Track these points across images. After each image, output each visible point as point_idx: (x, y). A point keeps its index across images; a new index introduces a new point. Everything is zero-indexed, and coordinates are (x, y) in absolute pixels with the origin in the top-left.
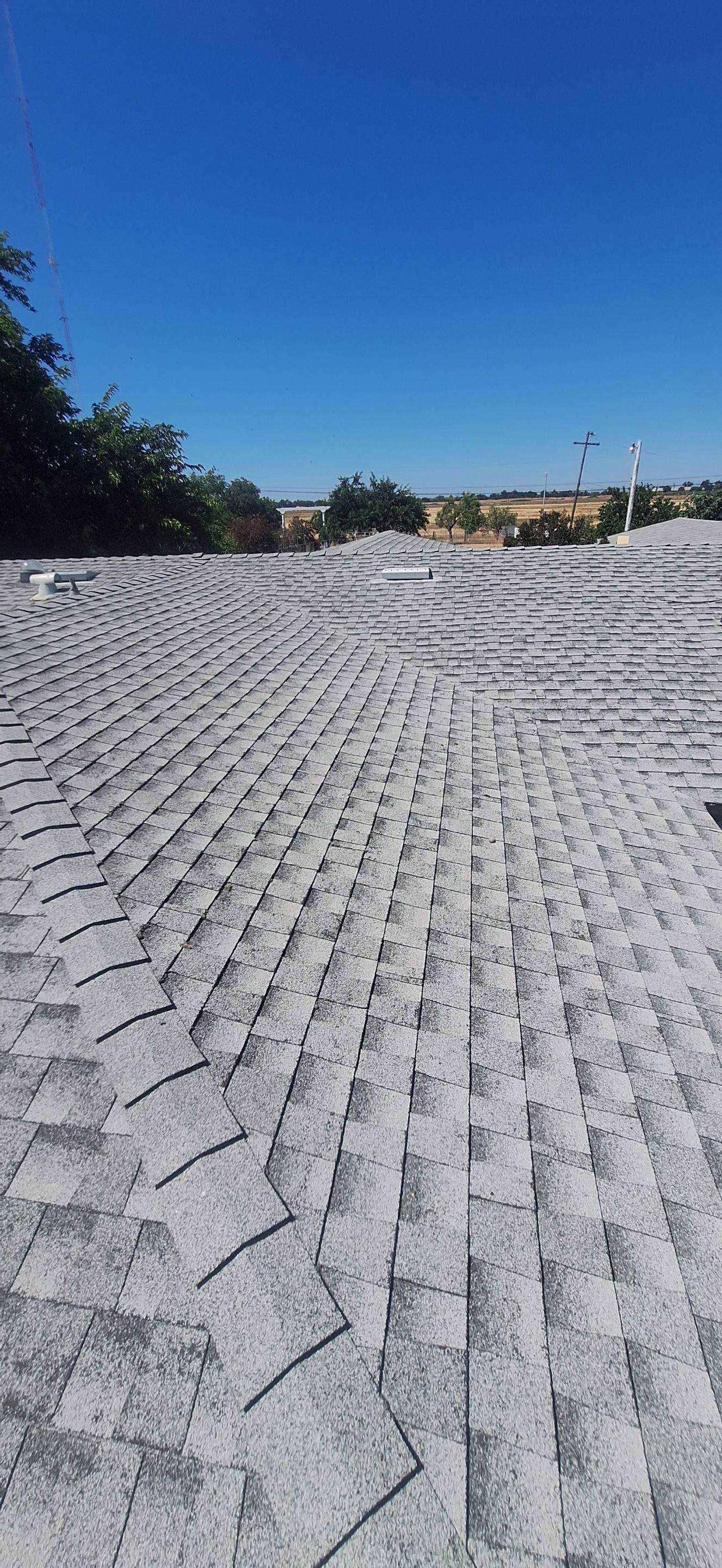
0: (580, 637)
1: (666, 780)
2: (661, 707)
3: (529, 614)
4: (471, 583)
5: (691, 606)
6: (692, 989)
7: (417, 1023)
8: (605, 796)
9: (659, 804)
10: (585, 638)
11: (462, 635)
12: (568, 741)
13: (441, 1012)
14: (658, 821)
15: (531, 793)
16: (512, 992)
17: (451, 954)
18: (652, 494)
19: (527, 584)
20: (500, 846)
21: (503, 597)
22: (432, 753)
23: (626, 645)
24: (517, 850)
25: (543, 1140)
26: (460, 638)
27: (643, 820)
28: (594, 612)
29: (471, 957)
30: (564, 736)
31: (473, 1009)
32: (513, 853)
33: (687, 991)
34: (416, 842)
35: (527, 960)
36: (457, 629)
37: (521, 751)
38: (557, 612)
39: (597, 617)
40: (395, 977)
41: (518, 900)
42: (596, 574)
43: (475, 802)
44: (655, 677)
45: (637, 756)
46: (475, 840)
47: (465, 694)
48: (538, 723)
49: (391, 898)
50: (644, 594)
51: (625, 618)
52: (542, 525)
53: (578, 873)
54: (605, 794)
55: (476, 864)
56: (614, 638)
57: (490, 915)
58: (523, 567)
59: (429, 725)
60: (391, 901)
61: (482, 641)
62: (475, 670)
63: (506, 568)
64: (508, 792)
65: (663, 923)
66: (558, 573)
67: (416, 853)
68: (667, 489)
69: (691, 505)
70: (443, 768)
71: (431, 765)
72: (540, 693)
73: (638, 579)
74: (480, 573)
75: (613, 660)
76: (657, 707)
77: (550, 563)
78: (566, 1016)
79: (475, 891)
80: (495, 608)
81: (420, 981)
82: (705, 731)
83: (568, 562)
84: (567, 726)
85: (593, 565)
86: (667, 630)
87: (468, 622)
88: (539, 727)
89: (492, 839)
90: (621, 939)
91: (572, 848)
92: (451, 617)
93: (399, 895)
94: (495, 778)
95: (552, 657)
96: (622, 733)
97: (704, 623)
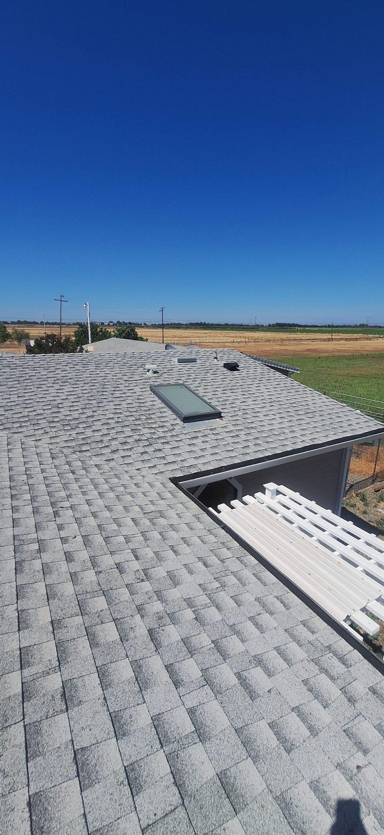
0: (87, 402)
1: (149, 471)
2: (137, 434)
3: (57, 391)
4: (17, 375)
5: (135, 382)
6: (200, 585)
7: (65, 707)
8: (125, 488)
9: (151, 485)
10: (91, 402)
11: (18, 407)
12: (97, 460)
13: (79, 685)
14: (153, 495)
15: (87, 497)
16: (118, 640)
17: (71, 633)
18: (97, 326)
19: (51, 375)
20: (79, 539)
21: (39, 383)
22: (18, 488)
23: (111, 404)
24: (90, 537)
25: (169, 741)
26: (18, 409)
27: (147, 496)
28: (92, 388)
29: (86, 628)
30: (94, 458)
31: (99, 669)
32: (88, 540)
33: (199, 588)
34: (24, 556)
35: (119, 612)
36: (14, 404)
37: (73, 472)
38: (72, 389)
39: (93, 391)
40: (38, 675)
41: (101, 572)
42: (88, 368)
43: (56, 514)
44: (129, 418)
45: (133, 461)
46: (64, 540)
47: (29, 443)
48: (78, 453)
49: (17, 609)
50: (113, 377)
51: (107, 390)
52: (47, 340)
53: (128, 540)
54: (124, 486)
55: (69, 557)
56: (105, 400)
57: (88, 591)
58: (47, 366)
59: (10, 469)
60: (18, 612)
61: (32, 409)
62: (31, 427)
63: (37, 366)
64: (74, 500)
65: (175, 552)
66: (67, 368)
67: (26, 565)
68: (103, 324)
69: (116, 332)
70: (28, 497)
71: (19, 496)
72: (74, 436)
73: (108, 370)
74: (21, 370)
75: (107, 412)
76: (135, 434)
77: (62, 363)
78: (152, 640)
79: (74, 577)
80: (36, 389)
81: (57, 668)
82: (159, 442)
83: (71, 362)
84: (94, 452)
85: (84, 363)
86: (128, 394)
87: (20, 399)
88: (79, 455)
89: (73, 536)
90: (160, 572)
91: (119, 526)
92: (8, 396)
93: (23, 604)
94: (63, 494)
95: (75, 415)
96: (122, 451)
97: (143, 390)
